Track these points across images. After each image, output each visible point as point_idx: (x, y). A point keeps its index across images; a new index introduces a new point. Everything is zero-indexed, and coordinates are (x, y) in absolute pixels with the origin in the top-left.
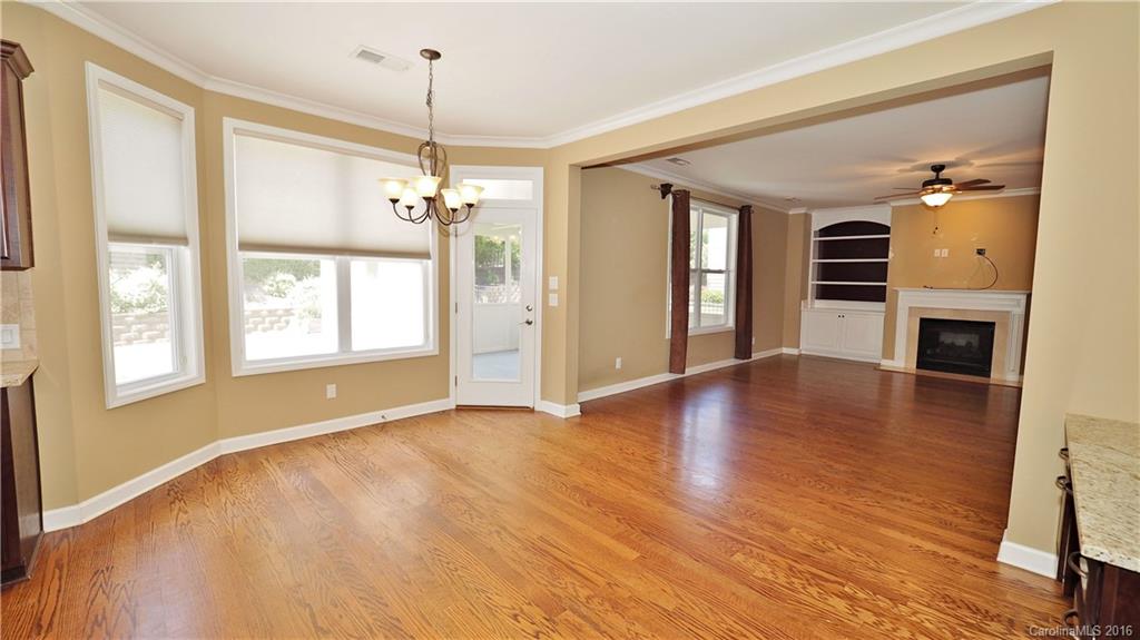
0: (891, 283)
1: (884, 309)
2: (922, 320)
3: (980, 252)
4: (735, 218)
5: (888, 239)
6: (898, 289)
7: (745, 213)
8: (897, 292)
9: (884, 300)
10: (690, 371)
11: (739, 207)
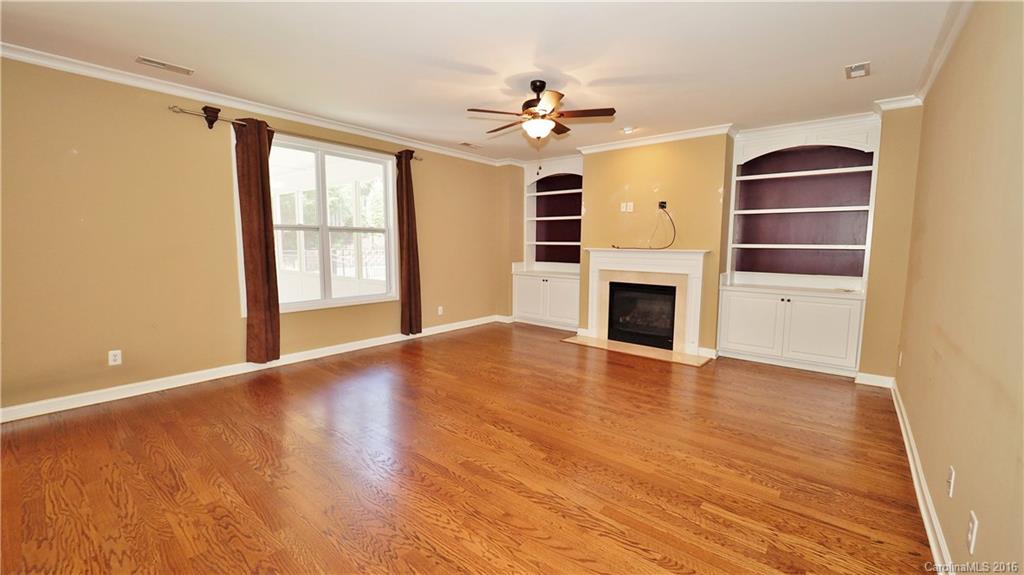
0: (584, 244)
1: (578, 271)
2: (611, 284)
3: (663, 205)
4: (391, 163)
5: (580, 194)
6: (589, 249)
7: (404, 159)
8: (588, 252)
9: (578, 261)
10: (287, 359)
11: (396, 152)
